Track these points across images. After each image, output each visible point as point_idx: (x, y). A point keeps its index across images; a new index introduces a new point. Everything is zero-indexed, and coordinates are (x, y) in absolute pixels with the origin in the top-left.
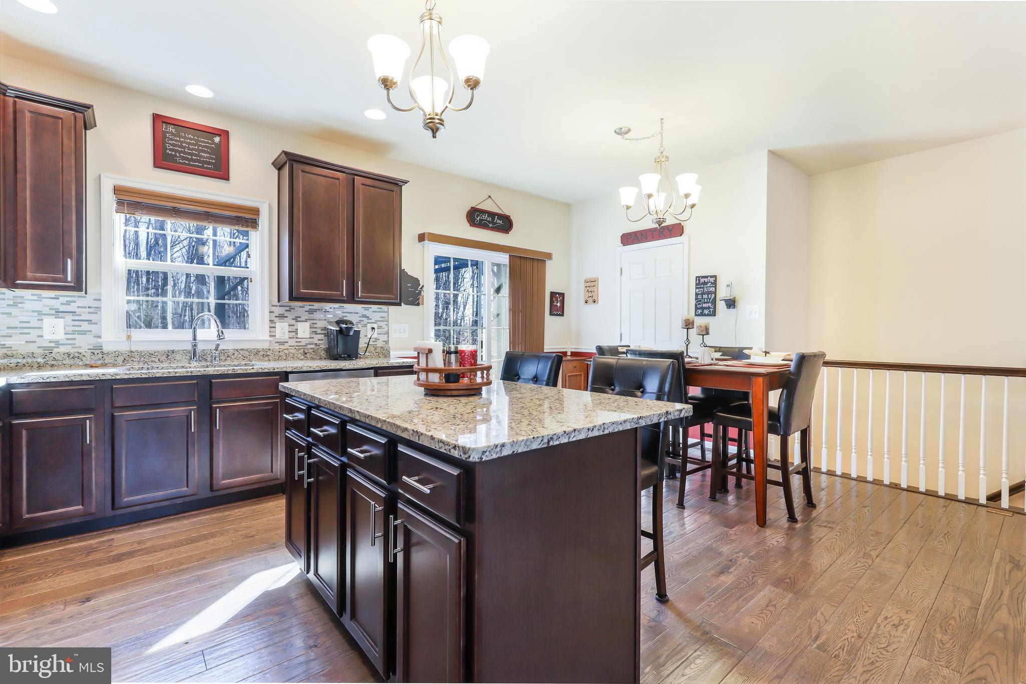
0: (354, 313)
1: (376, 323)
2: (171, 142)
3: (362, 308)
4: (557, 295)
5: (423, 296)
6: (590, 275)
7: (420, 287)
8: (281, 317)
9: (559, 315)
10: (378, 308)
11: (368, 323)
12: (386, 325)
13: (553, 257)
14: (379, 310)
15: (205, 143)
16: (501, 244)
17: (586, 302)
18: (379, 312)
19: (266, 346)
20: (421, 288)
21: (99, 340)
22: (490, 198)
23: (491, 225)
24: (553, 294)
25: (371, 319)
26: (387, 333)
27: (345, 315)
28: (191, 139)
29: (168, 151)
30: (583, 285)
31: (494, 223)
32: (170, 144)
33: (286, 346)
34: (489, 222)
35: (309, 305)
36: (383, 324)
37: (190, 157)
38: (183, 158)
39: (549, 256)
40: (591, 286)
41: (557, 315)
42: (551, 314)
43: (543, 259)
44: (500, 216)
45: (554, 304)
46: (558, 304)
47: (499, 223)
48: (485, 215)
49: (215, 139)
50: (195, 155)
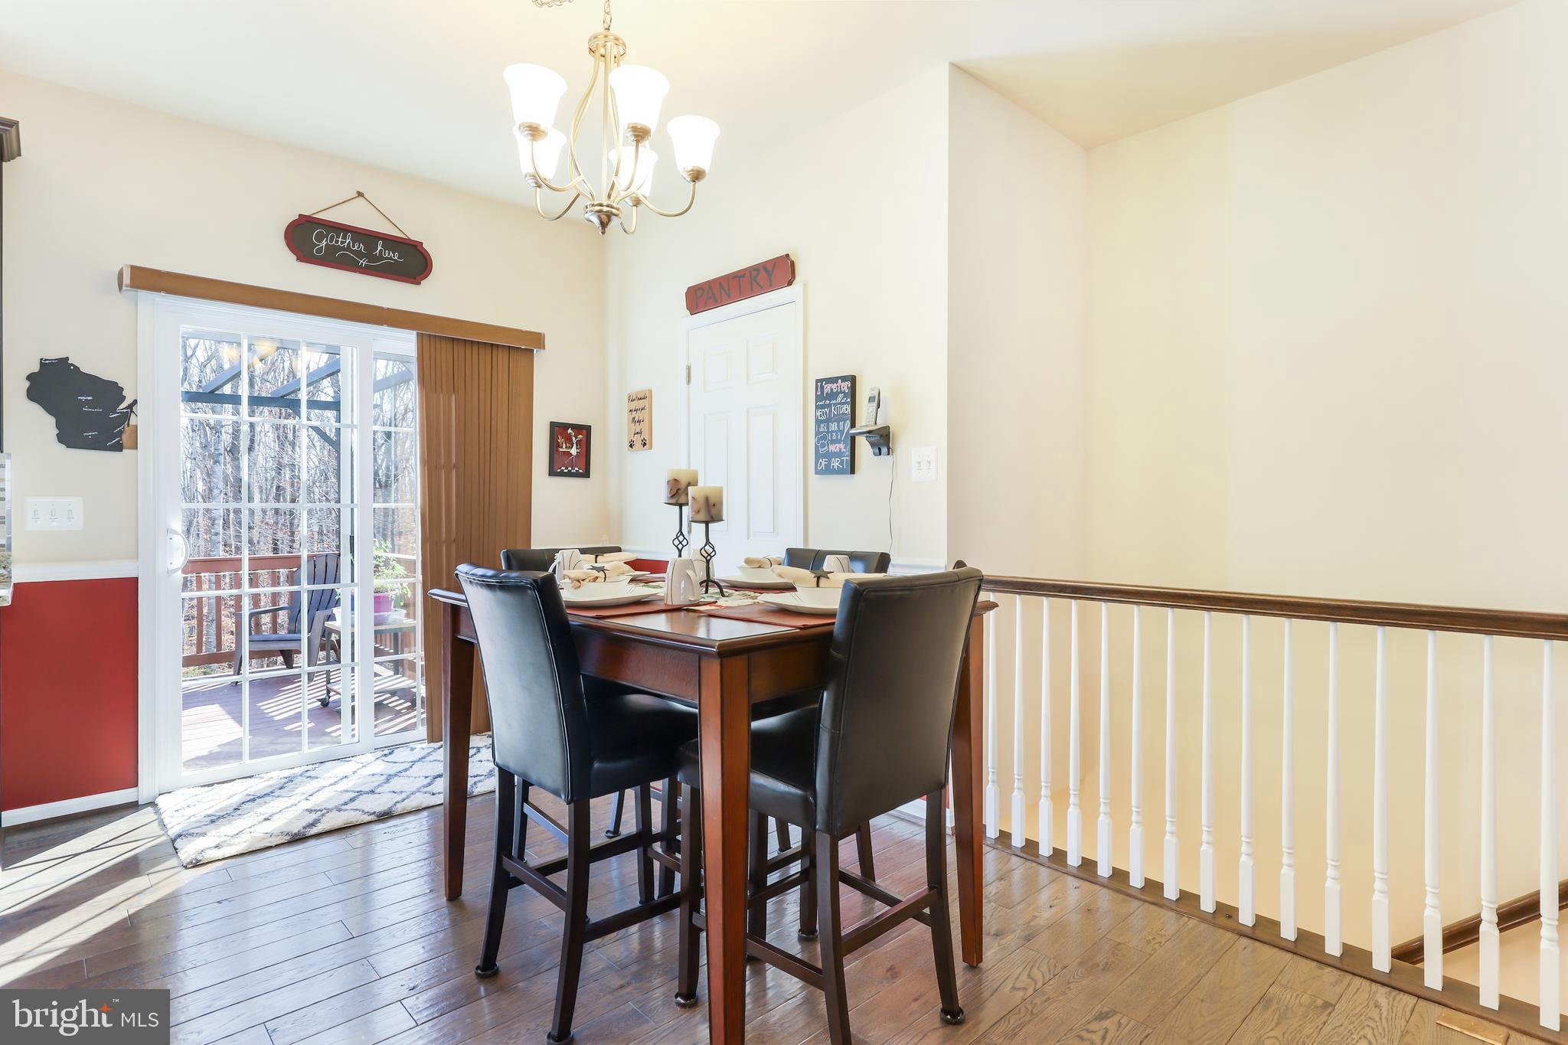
4: (570, 431)
5: (136, 427)
6: (637, 386)
7: (124, 405)
9: (577, 475)
13: (548, 342)
16: (385, 306)
17: (631, 446)
20: (130, 407)
22: (360, 198)
23: (363, 262)
24: (558, 430)
30: (626, 406)
31: (369, 255)
34: (359, 254)
39: (537, 340)
40: (640, 405)
41: (569, 474)
42: (551, 474)
43: (523, 347)
44: (391, 242)
45: (561, 450)
46: (574, 451)
47: (391, 258)
48: (344, 237)
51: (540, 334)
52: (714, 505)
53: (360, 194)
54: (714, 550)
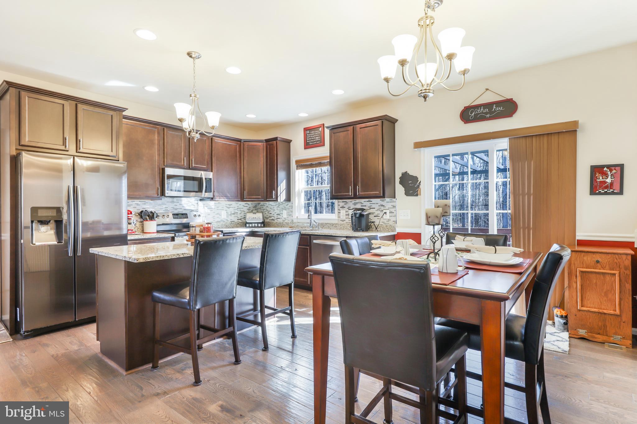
0: (376, 204)
1: (389, 209)
2: (308, 137)
3: (380, 200)
4: (606, 169)
5: (421, 189)
7: (418, 183)
8: (343, 207)
9: (616, 194)
10: (390, 200)
11: (384, 209)
12: (395, 210)
15: (317, 132)
18: (390, 202)
19: (336, 222)
21: (293, 218)
22: (488, 91)
23: (488, 116)
24: (596, 170)
25: (386, 207)
26: (395, 216)
27: (371, 205)
28: (313, 133)
29: (308, 141)
31: (491, 112)
32: (308, 138)
33: (345, 222)
34: (486, 113)
35: (354, 201)
36: (393, 210)
37: (313, 141)
38: (311, 142)
39: (577, 125)
41: (606, 194)
42: (591, 194)
44: (498, 103)
45: (598, 180)
46: (609, 180)
47: (499, 110)
48: (480, 109)
49: (320, 129)
50: (315, 139)
53: (487, 89)
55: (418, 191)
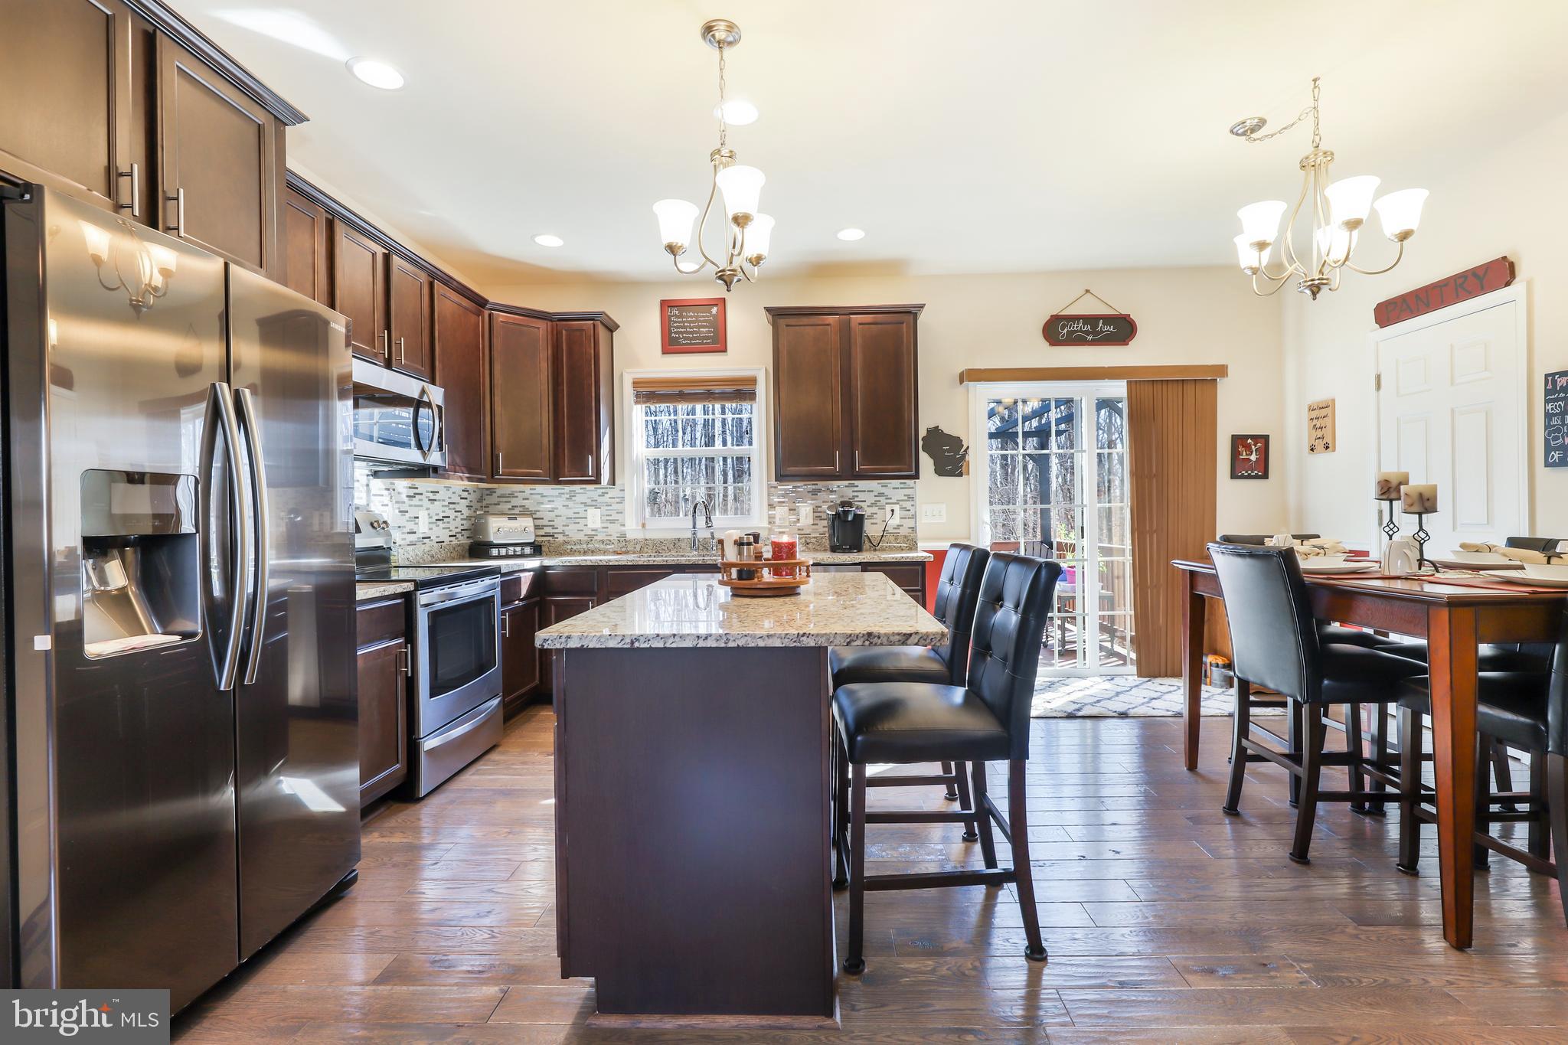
0: (869, 491)
1: (898, 504)
2: (675, 325)
3: (878, 484)
4: (1249, 441)
5: (969, 462)
6: (1318, 396)
7: (963, 450)
9: (1256, 477)
10: (901, 483)
11: (887, 504)
12: (912, 505)
13: (1230, 371)
14: (902, 486)
15: (704, 317)
16: (1106, 366)
17: (1312, 450)
18: (901, 488)
20: (966, 451)
21: (623, 528)
22: (1088, 294)
23: (1090, 337)
24: (1239, 441)
25: (891, 498)
26: (914, 517)
27: (856, 494)
28: (691, 317)
29: (673, 335)
30: (1305, 415)
31: (1094, 332)
32: (675, 327)
34: (1087, 333)
35: (813, 485)
36: (908, 505)
37: (691, 336)
38: (685, 339)
39: (1222, 370)
40: (1322, 416)
41: (1249, 477)
42: (1232, 477)
43: (1209, 378)
44: (1108, 319)
45: (1241, 457)
46: (1253, 457)
47: (1108, 331)
48: (1078, 324)
49: (714, 310)
50: (696, 332)
51: (1223, 365)
52: (1428, 500)
53: (1087, 291)
54: (1427, 535)
55: (962, 466)
